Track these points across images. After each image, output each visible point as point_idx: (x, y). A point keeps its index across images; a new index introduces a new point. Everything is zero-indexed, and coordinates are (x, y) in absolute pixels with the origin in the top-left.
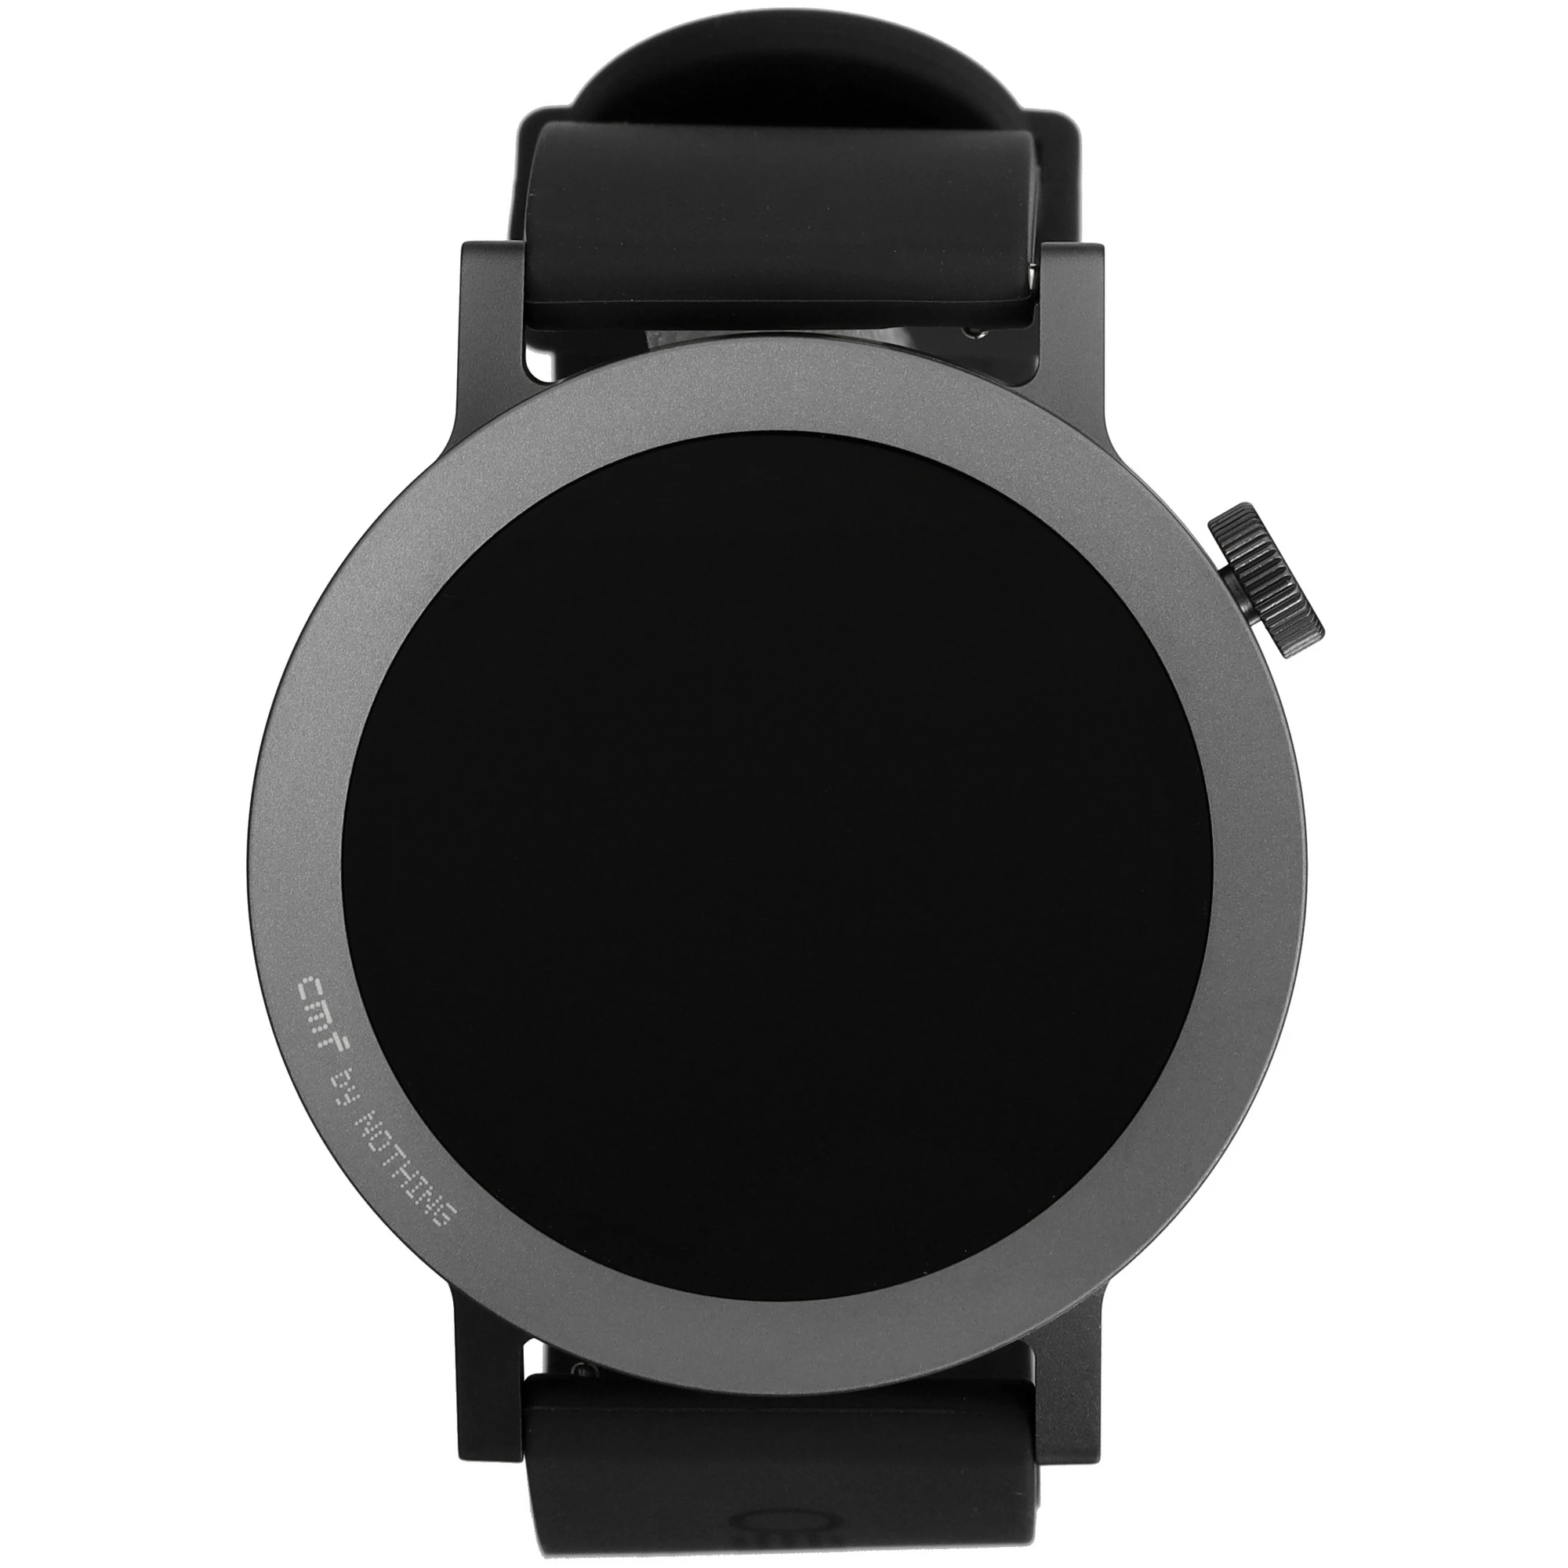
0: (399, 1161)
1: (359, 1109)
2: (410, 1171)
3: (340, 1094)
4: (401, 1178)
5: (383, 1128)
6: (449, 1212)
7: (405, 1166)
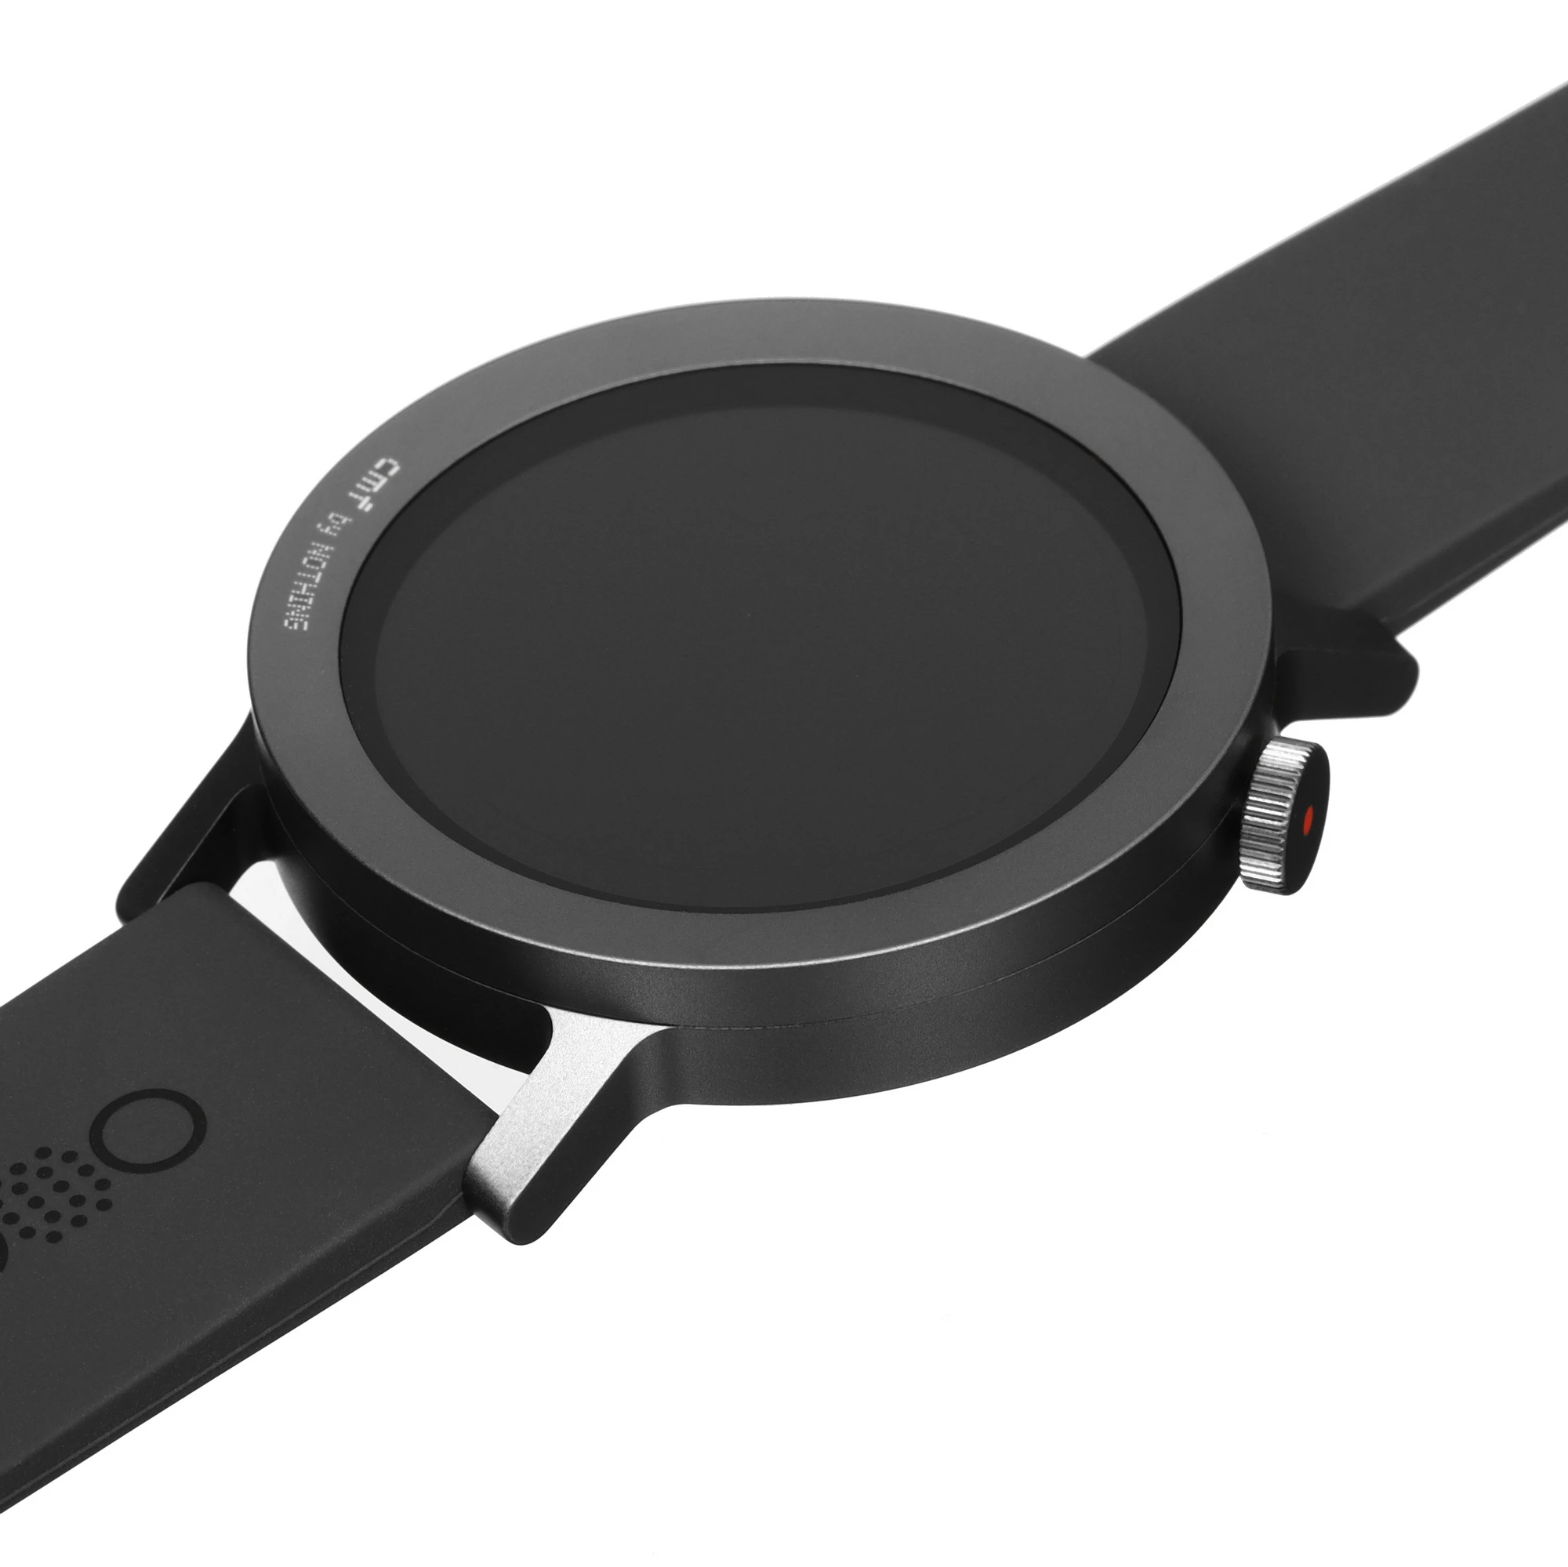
0: (312, 581)
1: (325, 539)
2: (309, 590)
3: (326, 523)
4: (300, 588)
5: (325, 559)
6: (301, 625)
7: (310, 585)
